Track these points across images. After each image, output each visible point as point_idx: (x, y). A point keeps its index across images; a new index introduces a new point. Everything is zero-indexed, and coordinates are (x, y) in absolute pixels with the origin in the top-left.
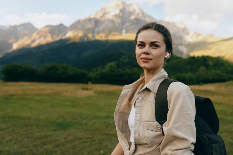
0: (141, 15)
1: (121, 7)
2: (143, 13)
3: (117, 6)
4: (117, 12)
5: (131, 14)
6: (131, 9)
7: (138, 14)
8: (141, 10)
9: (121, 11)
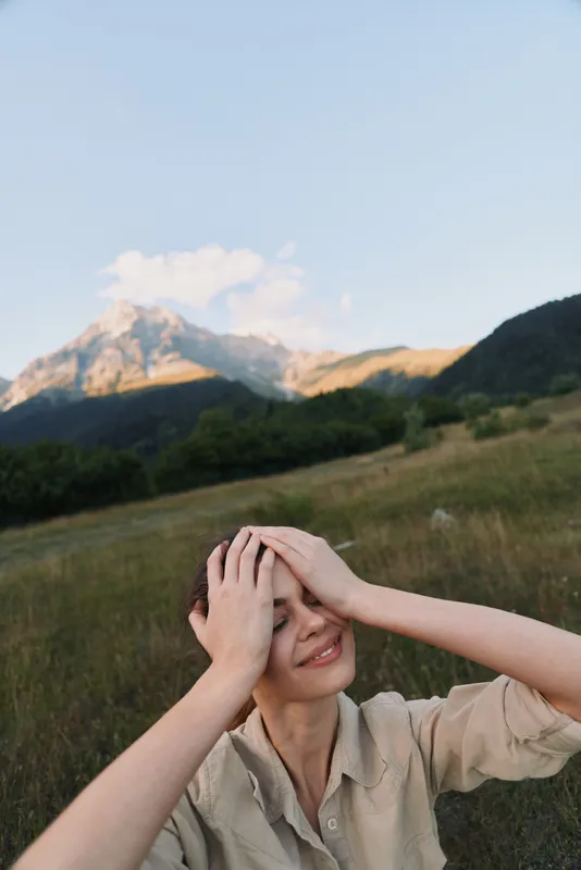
0: (181, 328)
1: (135, 317)
2: (186, 325)
3: (126, 316)
4: (127, 327)
5: (159, 328)
6: (159, 319)
7: (176, 327)
8: (180, 318)
9: (135, 324)
